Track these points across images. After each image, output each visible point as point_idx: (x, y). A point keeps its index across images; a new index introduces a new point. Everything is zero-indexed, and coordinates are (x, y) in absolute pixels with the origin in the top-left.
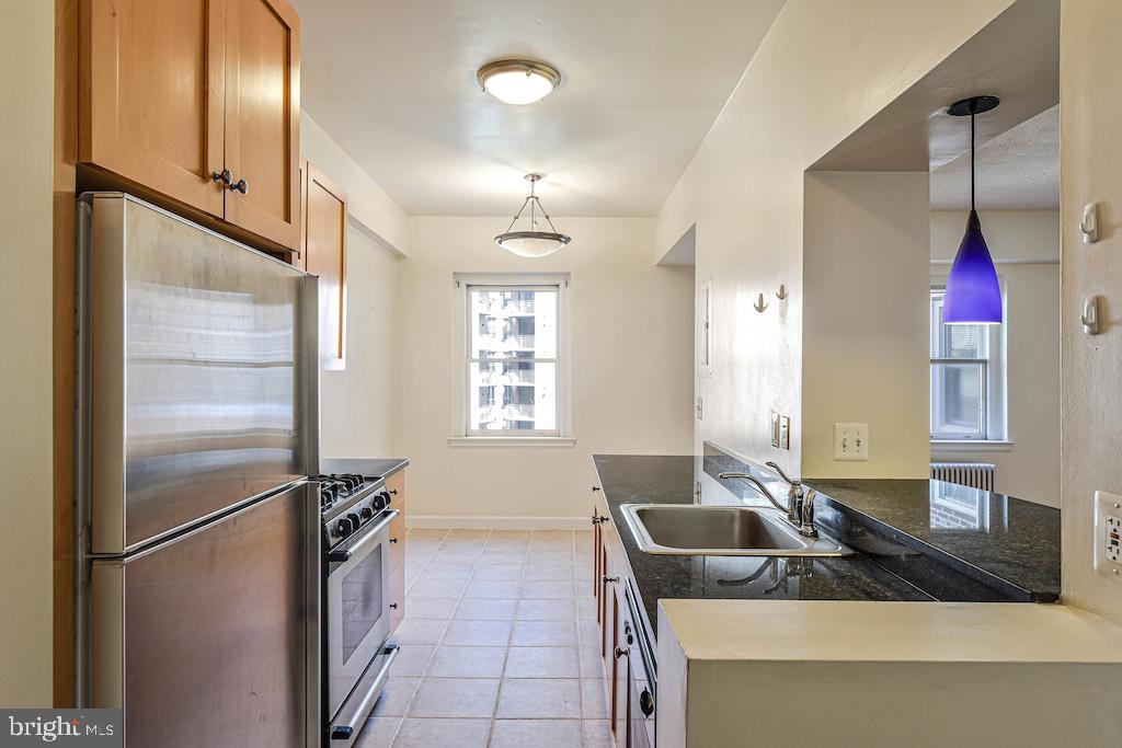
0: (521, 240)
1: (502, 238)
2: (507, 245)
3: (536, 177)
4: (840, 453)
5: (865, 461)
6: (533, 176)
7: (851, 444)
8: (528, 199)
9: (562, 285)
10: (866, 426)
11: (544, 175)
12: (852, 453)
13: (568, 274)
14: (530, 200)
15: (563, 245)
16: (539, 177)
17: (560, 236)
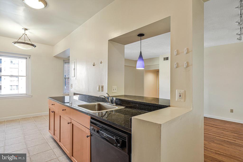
0: (22, 44)
1: (15, 43)
2: (17, 45)
3: (26, 29)
4: (113, 91)
5: (116, 92)
6: (25, 29)
7: (114, 89)
8: (23, 34)
9: (28, 58)
10: (116, 86)
11: (29, 29)
12: (114, 91)
13: (30, 56)
14: (24, 35)
15: (34, 48)
16: (27, 30)
17: (34, 45)
